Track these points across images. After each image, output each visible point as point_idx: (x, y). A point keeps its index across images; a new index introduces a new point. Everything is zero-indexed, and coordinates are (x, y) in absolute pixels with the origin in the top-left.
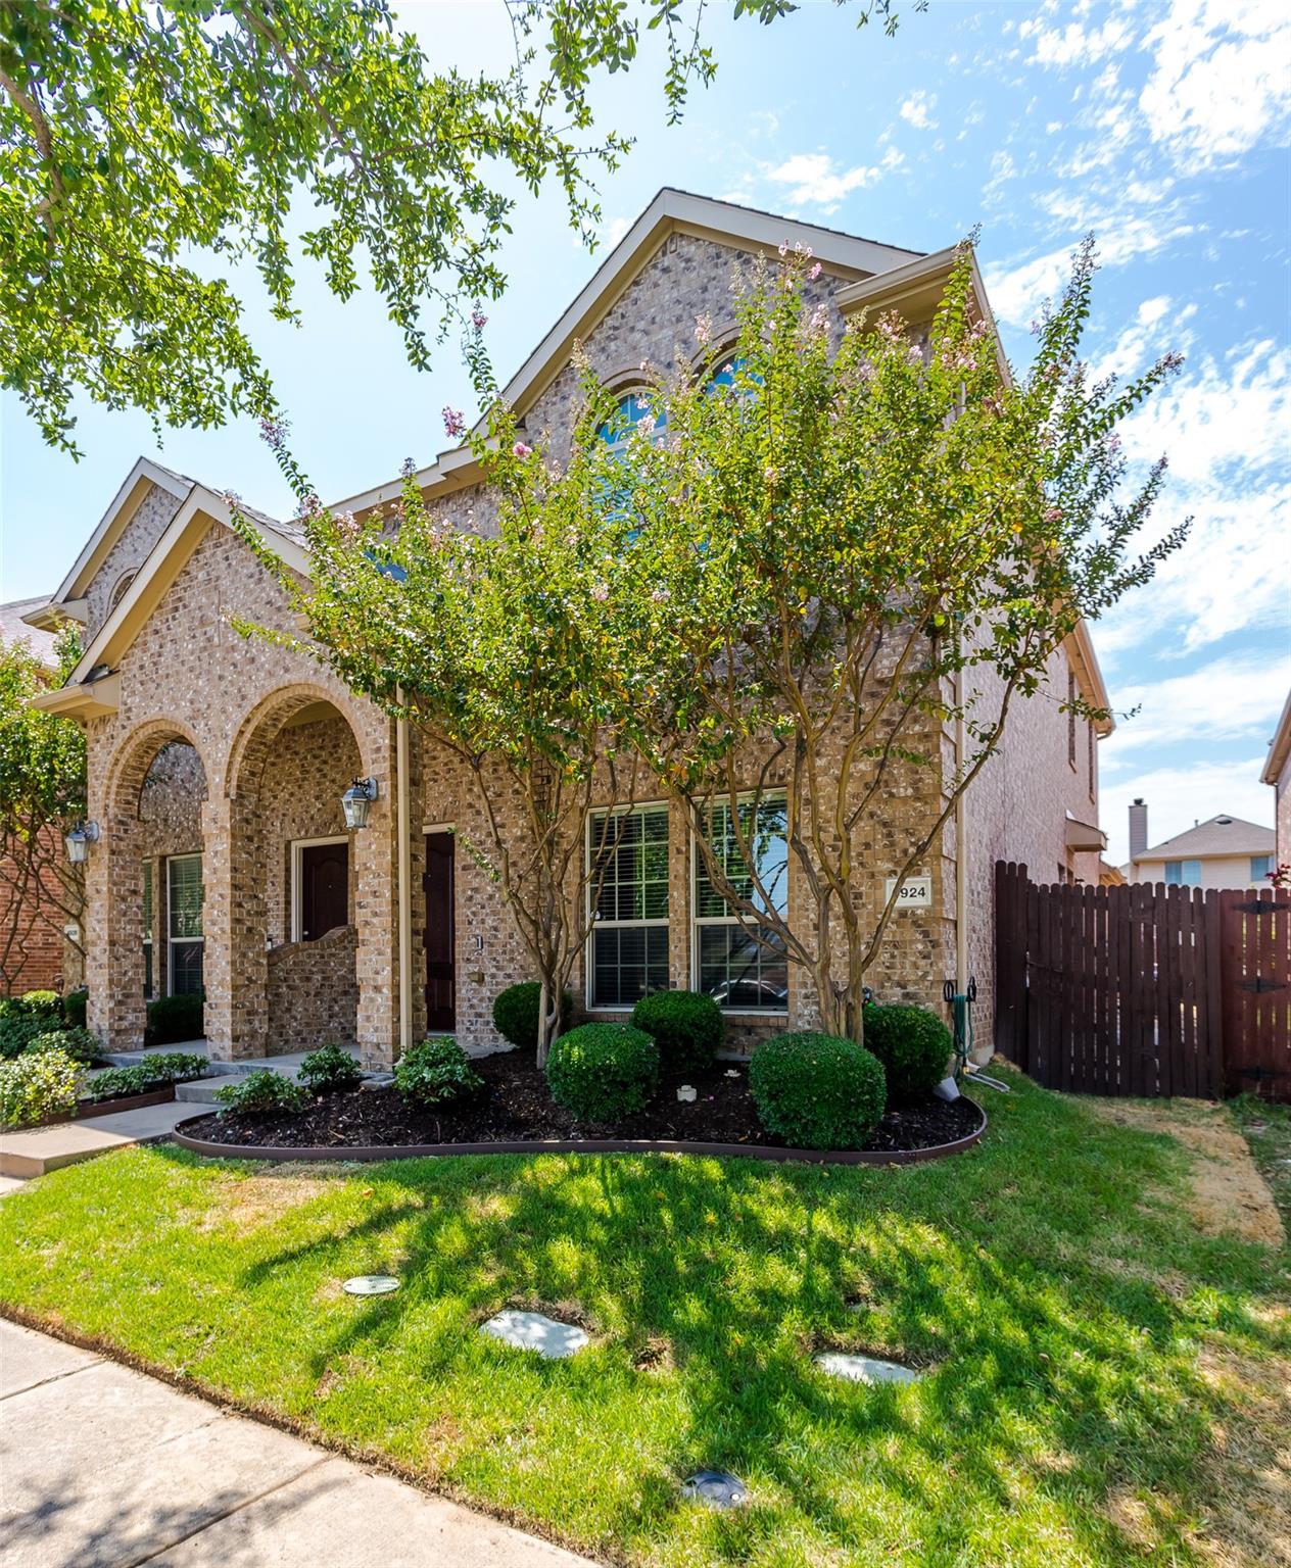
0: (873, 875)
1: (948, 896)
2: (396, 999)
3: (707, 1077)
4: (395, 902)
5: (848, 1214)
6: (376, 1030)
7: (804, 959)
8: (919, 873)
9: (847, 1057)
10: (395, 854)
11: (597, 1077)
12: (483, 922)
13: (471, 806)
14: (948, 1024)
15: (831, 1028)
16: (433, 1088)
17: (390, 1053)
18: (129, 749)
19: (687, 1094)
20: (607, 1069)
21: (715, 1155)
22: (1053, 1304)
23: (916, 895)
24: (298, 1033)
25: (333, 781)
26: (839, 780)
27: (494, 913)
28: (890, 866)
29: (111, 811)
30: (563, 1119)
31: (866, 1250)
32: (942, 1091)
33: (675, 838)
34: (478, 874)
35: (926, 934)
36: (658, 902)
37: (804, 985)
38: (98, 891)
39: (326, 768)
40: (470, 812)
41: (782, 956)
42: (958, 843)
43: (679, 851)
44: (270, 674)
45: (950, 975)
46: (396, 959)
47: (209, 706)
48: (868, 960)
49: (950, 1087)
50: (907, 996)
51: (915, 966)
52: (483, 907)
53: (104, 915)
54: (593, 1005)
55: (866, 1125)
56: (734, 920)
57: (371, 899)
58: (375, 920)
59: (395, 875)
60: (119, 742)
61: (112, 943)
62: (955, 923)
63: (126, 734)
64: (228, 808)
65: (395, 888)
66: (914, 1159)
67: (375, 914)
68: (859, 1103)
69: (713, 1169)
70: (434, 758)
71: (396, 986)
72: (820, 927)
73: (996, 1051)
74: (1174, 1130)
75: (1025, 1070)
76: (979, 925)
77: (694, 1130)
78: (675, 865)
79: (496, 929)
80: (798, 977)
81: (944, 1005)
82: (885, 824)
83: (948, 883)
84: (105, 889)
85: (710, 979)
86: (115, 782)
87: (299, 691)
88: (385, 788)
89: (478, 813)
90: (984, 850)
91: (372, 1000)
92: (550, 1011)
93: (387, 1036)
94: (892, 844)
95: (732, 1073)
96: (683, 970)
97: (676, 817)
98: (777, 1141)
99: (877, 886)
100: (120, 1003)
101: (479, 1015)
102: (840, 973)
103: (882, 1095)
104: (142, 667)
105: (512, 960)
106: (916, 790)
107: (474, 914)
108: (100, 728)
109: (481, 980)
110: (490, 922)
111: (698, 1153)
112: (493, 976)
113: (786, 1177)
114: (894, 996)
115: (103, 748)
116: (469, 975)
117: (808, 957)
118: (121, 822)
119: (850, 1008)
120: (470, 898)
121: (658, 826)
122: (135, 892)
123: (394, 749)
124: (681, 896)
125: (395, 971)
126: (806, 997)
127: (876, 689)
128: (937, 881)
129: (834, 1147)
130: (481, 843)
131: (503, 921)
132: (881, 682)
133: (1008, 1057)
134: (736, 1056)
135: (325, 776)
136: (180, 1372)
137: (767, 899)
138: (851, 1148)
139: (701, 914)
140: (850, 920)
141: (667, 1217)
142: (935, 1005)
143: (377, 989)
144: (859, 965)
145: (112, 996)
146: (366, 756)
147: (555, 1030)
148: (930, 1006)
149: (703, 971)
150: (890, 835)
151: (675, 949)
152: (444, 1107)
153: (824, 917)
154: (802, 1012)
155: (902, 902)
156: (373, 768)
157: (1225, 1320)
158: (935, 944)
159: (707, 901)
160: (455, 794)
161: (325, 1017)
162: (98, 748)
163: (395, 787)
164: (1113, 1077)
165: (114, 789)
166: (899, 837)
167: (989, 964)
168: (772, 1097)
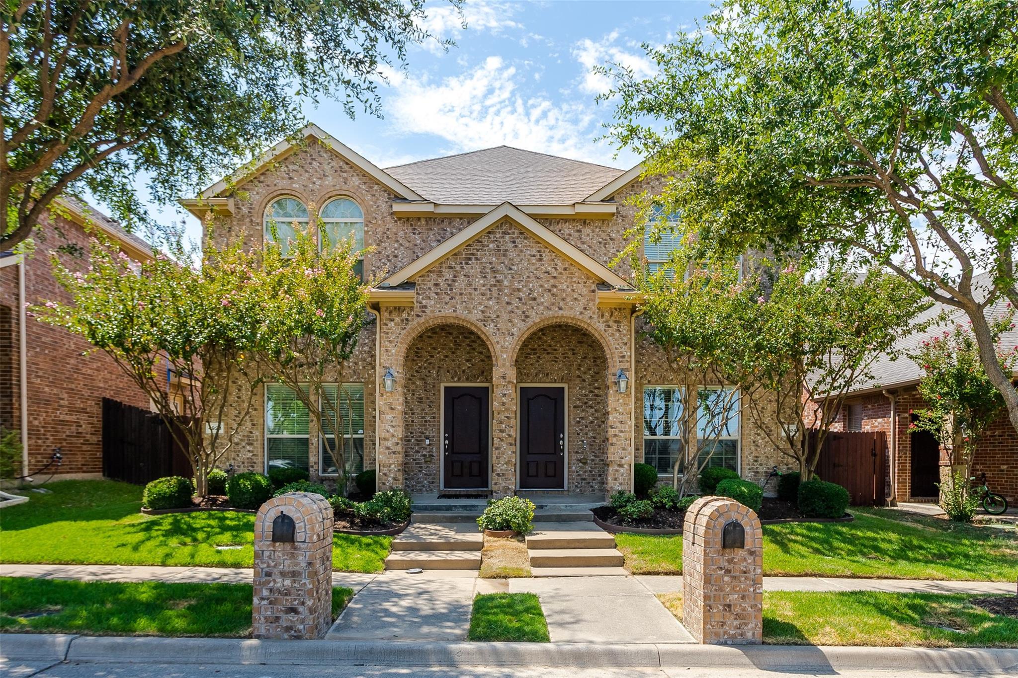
2: (630, 470)
4: (631, 427)
10: (631, 404)
12: (587, 434)
13: (579, 376)
23: (793, 432)
25: (481, 353)
27: (593, 430)
33: (692, 402)
34: (583, 411)
37: (749, 464)
40: (578, 381)
43: (694, 408)
47: (498, 317)
52: (587, 427)
53: (398, 423)
59: (631, 414)
60: (414, 324)
63: (421, 320)
64: (515, 372)
65: (631, 420)
67: (622, 432)
70: (555, 350)
79: (594, 438)
80: (746, 462)
84: (399, 408)
86: (405, 346)
87: (564, 320)
88: (628, 375)
89: (584, 380)
97: (693, 394)
99: (778, 427)
101: (583, 479)
104: (437, 285)
106: (794, 393)
107: (581, 430)
108: (395, 313)
109: (585, 462)
110: (590, 434)
112: (593, 460)
114: (784, 468)
115: (396, 324)
116: (578, 460)
120: (579, 422)
123: (631, 357)
124: (695, 427)
130: (586, 395)
135: (474, 349)
150: (784, 409)
154: (747, 474)
156: (618, 364)
160: (569, 370)
162: (391, 324)
163: (631, 374)
165: (403, 350)
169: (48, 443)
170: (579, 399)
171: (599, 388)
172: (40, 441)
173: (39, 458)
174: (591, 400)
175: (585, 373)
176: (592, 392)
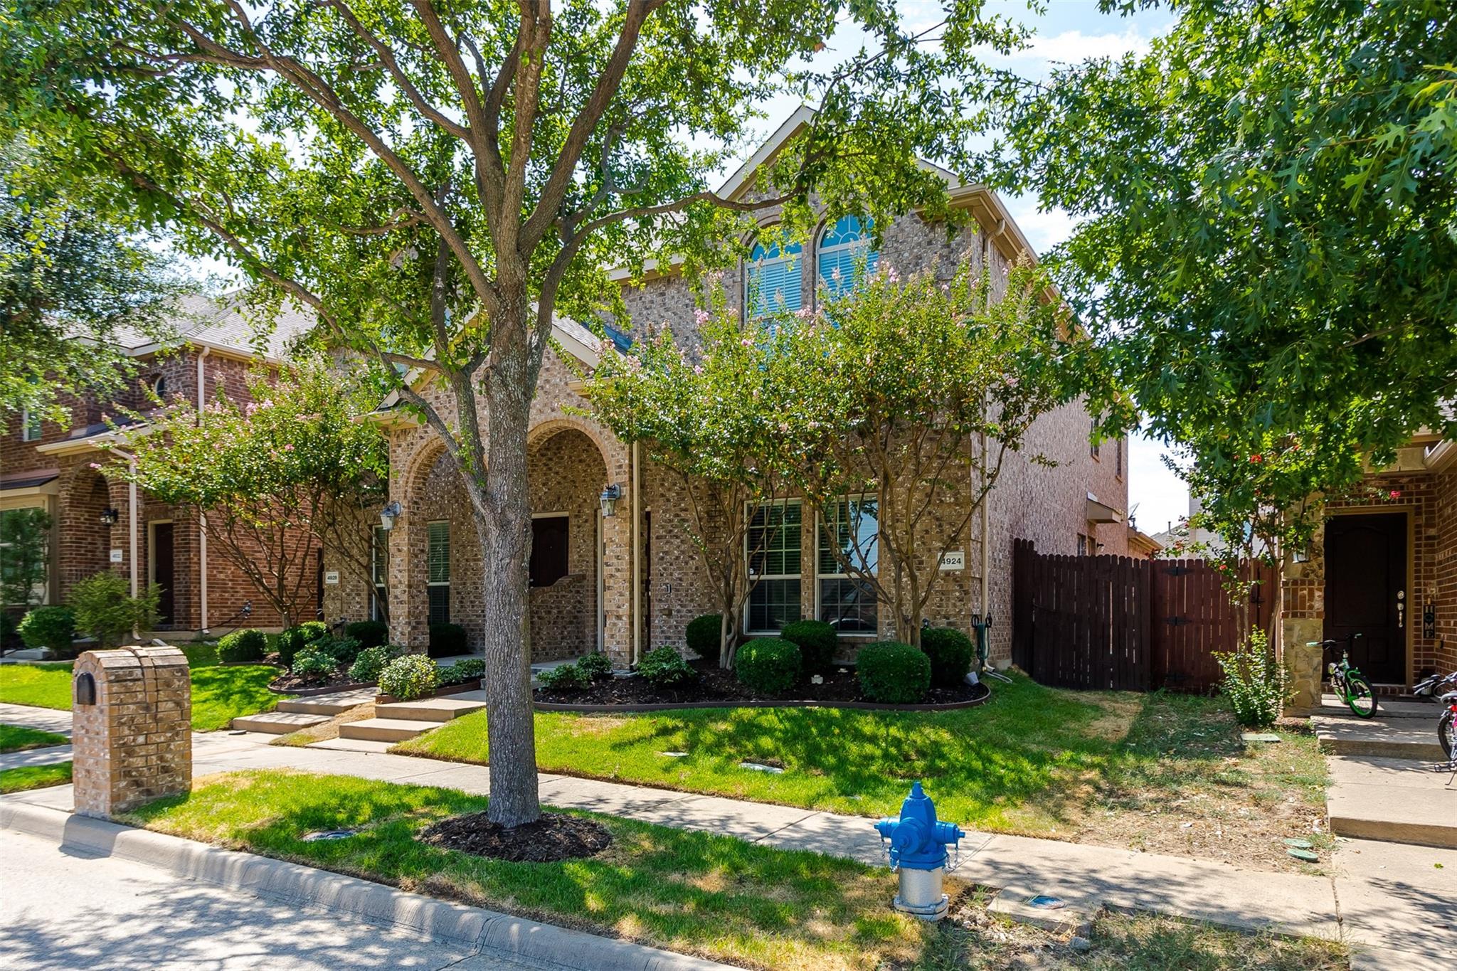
0: (930, 550)
1: (975, 564)
2: (632, 624)
3: (829, 672)
4: (632, 563)
5: (908, 729)
6: (618, 643)
7: (888, 601)
8: (957, 549)
9: (909, 653)
10: (632, 532)
11: (768, 667)
12: (671, 574)
13: (662, 495)
14: (973, 641)
15: (902, 640)
16: (669, 674)
17: (628, 657)
18: (424, 452)
19: (817, 680)
20: (773, 662)
21: (836, 707)
22: (997, 757)
23: (954, 562)
24: (544, 649)
25: (557, 473)
26: (909, 490)
27: (679, 569)
28: (940, 544)
29: (409, 495)
30: (746, 692)
31: (915, 742)
32: (968, 680)
33: (805, 524)
34: (667, 542)
35: (961, 586)
36: (794, 563)
37: (887, 617)
38: (399, 550)
39: (551, 464)
40: (661, 501)
41: (874, 599)
42: (983, 530)
43: (808, 531)
44: (541, 412)
45: (976, 611)
46: (632, 599)
48: (924, 601)
49: (973, 677)
50: (949, 624)
51: (955, 605)
52: (671, 564)
53: (404, 567)
54: (749, 631)
55: (919, 690)
56: (845, 576)
57: (615, 561)
58: (618, 574)
59: (631, 546)
60: (417, 448)
61: (410, 586)
62: (981, 580)
63: (424, 442)
65: (632, 553)
66: (945, 708)
67: (618, 570)
68: (916, 677)
69: (835, 712)
71: (631, 616)
72: (898, 579)
73: (1013, 663)
74: (1106, 705)
75: (1031, 675)
76: (999, 579)
77: (824, 696)
78: (805, 540)
79: (680, 579)
80: (884, 612)
81: (972, 629)
82: (938, 519)
83: (975, 556)
84: (405, 549)
85: (826, 614)
86: (413, 475)
87: (560, 424)
88: (626, 491)
89: (668, 500)
90: (1005, 532)
91: (615, 624)
92: (729, 631)
93: (626, 647)
94: (942, 531)
95: (842, 670)
96: (810, 608)
97: (806, 509)
98: (872, 699)
99: (932, 557)
100: (414, 628)
101: (668, 638)
102: (908, 609)
103: (928, 673)
104: (437, 398)
105: (692, 601)
106: (956, 499)
107: (665, 569)
108: (402, 437)
109: (670, 614)
110: (676, 575)
111: (828, 706)
112: (678, 611)
113: (875, 715)
114: (942, 623)
115: (404, 451)
116: (661, 611)
117: (890, 600)
118: (416, 503)
119: (913, 629)
120: (662, 558)
121: (794, 513)
122: (423, 551)
123: (631, 466)
124: (810, 560)
125: (631, 606)
126: (889, 624)
127: (933, 435)
128: (968, 555)
129: (902, 702)
130: (671, 521)
131: (686, 574)
132: (936, 432)
133: (1021, 667)
134: (845, 662)
135: (550, 469)
136: (612, 776)
137: (864, 561)
138: (911, 702)
139: (821, 572)
140: (913, 578)
141: (814, 730)
142: (967, 630)
143: (619, 617)
144: (919, 604)
145: (409, 623)
146: (611, 470)
147: (733, 645)
148: (963, 630)
149: (822, 608)
150: (940, 526)
151: (804, 594)
152: (676, 686)
153: (899, 577)
154: (886, 632)
155: (943, 567)
156: (616, 478)
157: (1072, 760)
158: (966, 593)
159: (827, 563)
161: (559, 637)
162: (399, 450)
163: (632, 490)
164: (1085, 679)
165: (411, 479)
166: (946, 527)
167: (1009, 606)
168: (868, 675)
169: (238, 596)
170: (663, 527)
171: (686, 510)
172: (226, 595)
173: (225, 611)
174: (676, 527)
175: (669, 490)
176: (677, 515)
